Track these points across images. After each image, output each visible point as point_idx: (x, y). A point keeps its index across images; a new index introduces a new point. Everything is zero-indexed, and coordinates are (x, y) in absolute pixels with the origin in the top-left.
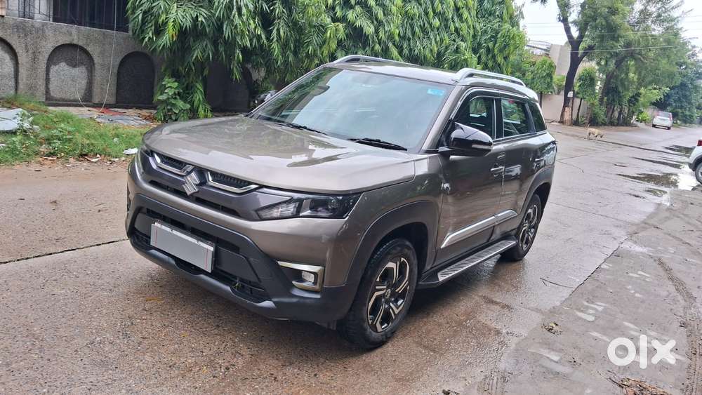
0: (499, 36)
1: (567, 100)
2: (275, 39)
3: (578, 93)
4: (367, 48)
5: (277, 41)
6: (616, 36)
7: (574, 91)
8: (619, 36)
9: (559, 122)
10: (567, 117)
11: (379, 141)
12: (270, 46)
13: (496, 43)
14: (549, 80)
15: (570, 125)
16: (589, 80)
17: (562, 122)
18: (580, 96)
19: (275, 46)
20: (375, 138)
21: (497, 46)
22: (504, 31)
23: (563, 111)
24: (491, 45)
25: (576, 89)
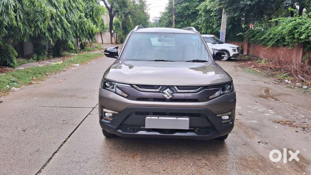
0: (94, 9)
1: (112, 34)
2: (19, 20)
3: (115, 31)
4: (53, 20)
5: (20, 21)
6: (126, 6)
7: (113, 30)
8: (128, 6)
9: (111, 44)
10: (114, 41)
11: (198, 60)
12: (18, 24)
13: (93, 13)
14: (103, 26)
15: (115, 44)
16: (117, 25)
17: (112, 43)
18: (116, 32)
19: (20, 24)
20: (196, 60)
21: (94, 14)
22: (96, 7)
23: (111, 39)
24: (91, 13)
25: (114, 29)
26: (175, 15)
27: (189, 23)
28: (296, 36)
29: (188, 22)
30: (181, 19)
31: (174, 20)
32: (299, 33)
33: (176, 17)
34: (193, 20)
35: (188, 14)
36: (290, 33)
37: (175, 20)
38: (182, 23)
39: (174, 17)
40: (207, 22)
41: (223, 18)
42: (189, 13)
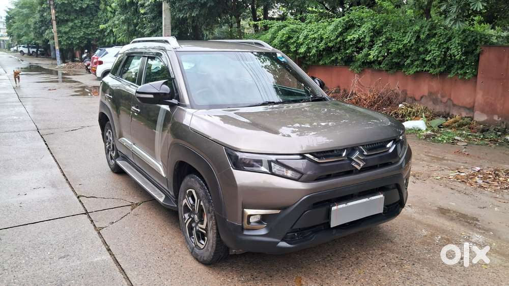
26: (55, 8)
27: (84, 23)
28: (293, 48)
29: (82, 23)
30: (67, 16)
31: (53, 17)
32: (295, 45)
33: (57, 12)
34: (92, 18)
35: (81, 8)
36: (282, 44)
37: (56, 17)
38: (70, 24)
39: (53, 11)
40: (129, 25)
41: (165, 19)
42: (84, 7)
